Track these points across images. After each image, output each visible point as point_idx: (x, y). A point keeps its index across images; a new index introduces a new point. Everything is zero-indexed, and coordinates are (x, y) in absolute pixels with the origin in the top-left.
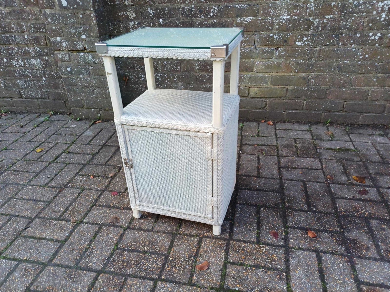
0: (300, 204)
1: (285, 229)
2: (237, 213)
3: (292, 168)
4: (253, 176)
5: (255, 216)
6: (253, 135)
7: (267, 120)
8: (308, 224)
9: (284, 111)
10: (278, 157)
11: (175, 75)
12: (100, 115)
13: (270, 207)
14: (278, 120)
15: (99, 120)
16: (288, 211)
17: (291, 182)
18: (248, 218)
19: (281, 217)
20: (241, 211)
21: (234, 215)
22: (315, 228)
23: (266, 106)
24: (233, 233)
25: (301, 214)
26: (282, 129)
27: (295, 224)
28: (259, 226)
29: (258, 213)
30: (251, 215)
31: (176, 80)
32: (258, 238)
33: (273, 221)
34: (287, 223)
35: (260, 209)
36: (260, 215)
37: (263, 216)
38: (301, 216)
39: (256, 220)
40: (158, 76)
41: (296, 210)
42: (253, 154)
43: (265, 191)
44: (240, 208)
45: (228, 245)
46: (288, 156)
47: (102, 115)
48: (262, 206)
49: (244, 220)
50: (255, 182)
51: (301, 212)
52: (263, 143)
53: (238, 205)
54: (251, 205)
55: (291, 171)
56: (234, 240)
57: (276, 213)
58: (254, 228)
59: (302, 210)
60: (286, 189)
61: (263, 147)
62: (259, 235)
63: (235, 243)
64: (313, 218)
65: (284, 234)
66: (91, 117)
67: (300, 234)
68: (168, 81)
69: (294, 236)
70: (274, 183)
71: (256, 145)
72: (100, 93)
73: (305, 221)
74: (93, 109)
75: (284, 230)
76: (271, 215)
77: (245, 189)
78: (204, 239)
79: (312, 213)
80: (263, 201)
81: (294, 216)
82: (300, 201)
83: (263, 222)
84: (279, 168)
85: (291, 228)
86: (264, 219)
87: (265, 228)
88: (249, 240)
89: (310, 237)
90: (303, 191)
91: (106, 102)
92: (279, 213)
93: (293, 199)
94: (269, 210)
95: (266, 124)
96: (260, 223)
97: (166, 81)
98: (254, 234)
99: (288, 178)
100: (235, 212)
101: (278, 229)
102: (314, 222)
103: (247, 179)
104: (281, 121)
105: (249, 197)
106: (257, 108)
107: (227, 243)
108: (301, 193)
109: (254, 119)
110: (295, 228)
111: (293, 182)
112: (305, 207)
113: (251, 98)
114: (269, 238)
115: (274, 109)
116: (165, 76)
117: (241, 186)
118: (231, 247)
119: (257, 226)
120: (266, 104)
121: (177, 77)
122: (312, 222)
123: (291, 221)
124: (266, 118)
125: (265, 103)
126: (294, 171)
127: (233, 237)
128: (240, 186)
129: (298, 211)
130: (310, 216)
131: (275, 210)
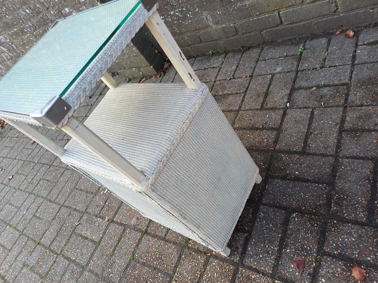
0: (356, 208)
1: (317, 256)
2: (257, 221)
3: (363, 131)
4: (295, 153)
5: (280, 227)
6: (315, 67)
7: (345, 28)
8: (358, 250)
9: (373, 9)
10: (345, 107)
11: (195, 5)
12: (142, 72)
13: (306, 213)
14: (365, 24)
15: (143, 78)
16: (331, 223)
17: (353, 163)
18: (271, 230)
19: (317, 233)
20: (264, 217)
21: (254, 224)
22: (369, 261)
23: (337, 9)
24: (245, 254)
25: (353, 229)
26: (368, 44)
27: (337, 249)
28: (282, 245)
29: (286, 222)
30: (275, 225)
31: (198, 11)
32: (275, 267)
33: (304, 239)
34: (323, 246)
35: (290, 215)
36: (288, 225)
37: (291, 229)
38: (350, 234)
39: (280, 235)
40: (177, 12)
41: (345, 221)
42: (306, 108)
43: (307, 181)
44: (264, 212)
45: (236, 272)
46: (362, 105)
47: (144, 72)
48: (294, 211)
49: (264, 233)
50: (295, 164)
51: (353, 226)
52: (327, 82)
53: (262, 207)
54: (280, 207)
55: (359, 137)
56: (244, 266)
57: (312, 225)
58: (274, 250)
59: (356, 222)
60: (340, 178)
61: (325, 91)
62: (278, 263)
63: (244, 271)
64: (370, 240)
65: (314, 264)
66: (136, 76)
67: (339, 269)
68: (189, 14)
69: (329, 272)
70: (323, 164)
71: (314, 88)
72: (129, 52)
73: (354, 245)
74: (133, 69)
75: (316, 258)
76: (304, 228)
77: (278, 177)
78: (211, 259)
79: (371, 230)
80: (298, 201)
81: (339, 233)
82: (358, 203)
83: (289, 241)
84: (341, 131)
85: (329, 255)
86: (291, 234)
87: (288, 251)
88: (262, 268)
89: (355, 278)
90: (370, 181)
91: (139, 60)
92: (316, 225)
93: (347, 197)
94: (302, 218)
95: (342, 36)
96: (284, 240)
97: (188, 15)
98: (271, 260)
99: (349, 153)
100: (256, 218)
101: (308, 255)
102: (371, 248)
103: (286, 159)
104: (370, 25)
105: (280, 192)
106: (324, 16)
107: (235, 270)
108: (364, 185)
109: (323, 32)
110: (334, 256)
111: (356, 161)
112: (362, 216)
113: (309, 3)
114: (291, 270)
115: (352, 10)
116: (184, 9)
117: (274, 173)
118: (239, 277)
119: (279, 246)
120: (336, 6)
121: (197, 7)
122: (367, 248)
123: (331, 242)
124: (342, 26)
125: (334, 4)
126: (366, 137)
127: (244, 261)
128: (271, 172)
129: (349, 223)
130: (366, 234)
131: (312, 219)
